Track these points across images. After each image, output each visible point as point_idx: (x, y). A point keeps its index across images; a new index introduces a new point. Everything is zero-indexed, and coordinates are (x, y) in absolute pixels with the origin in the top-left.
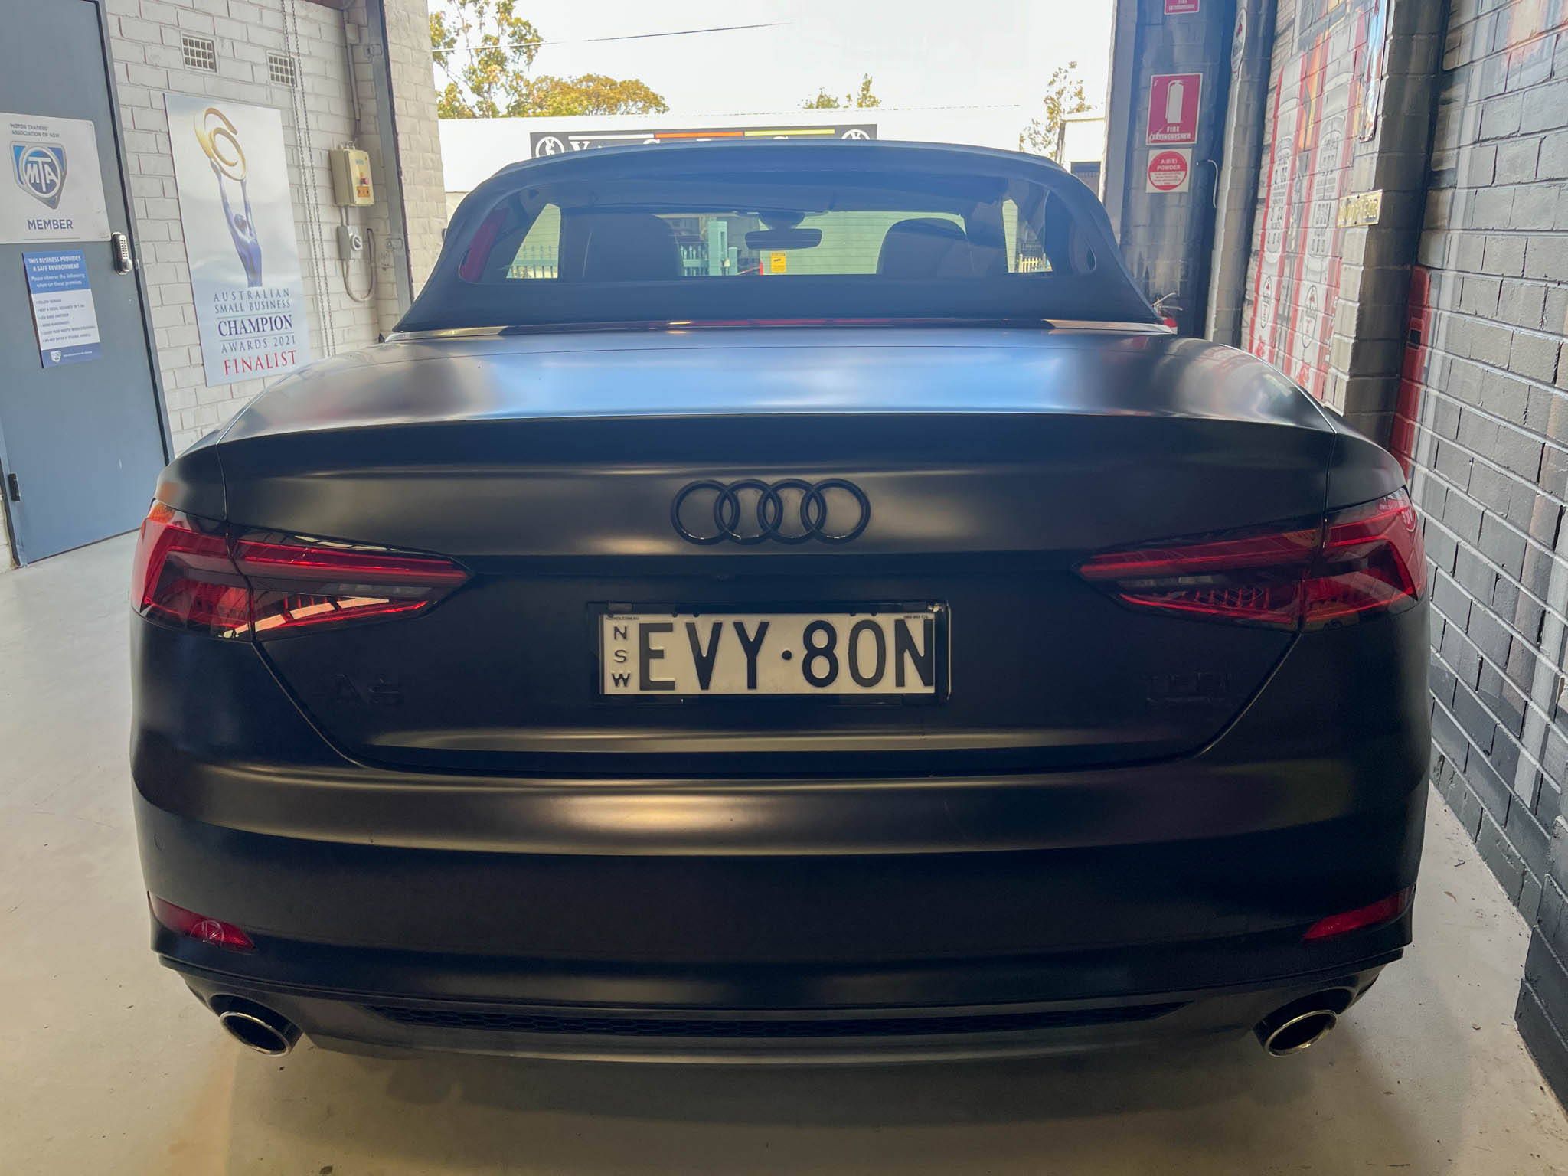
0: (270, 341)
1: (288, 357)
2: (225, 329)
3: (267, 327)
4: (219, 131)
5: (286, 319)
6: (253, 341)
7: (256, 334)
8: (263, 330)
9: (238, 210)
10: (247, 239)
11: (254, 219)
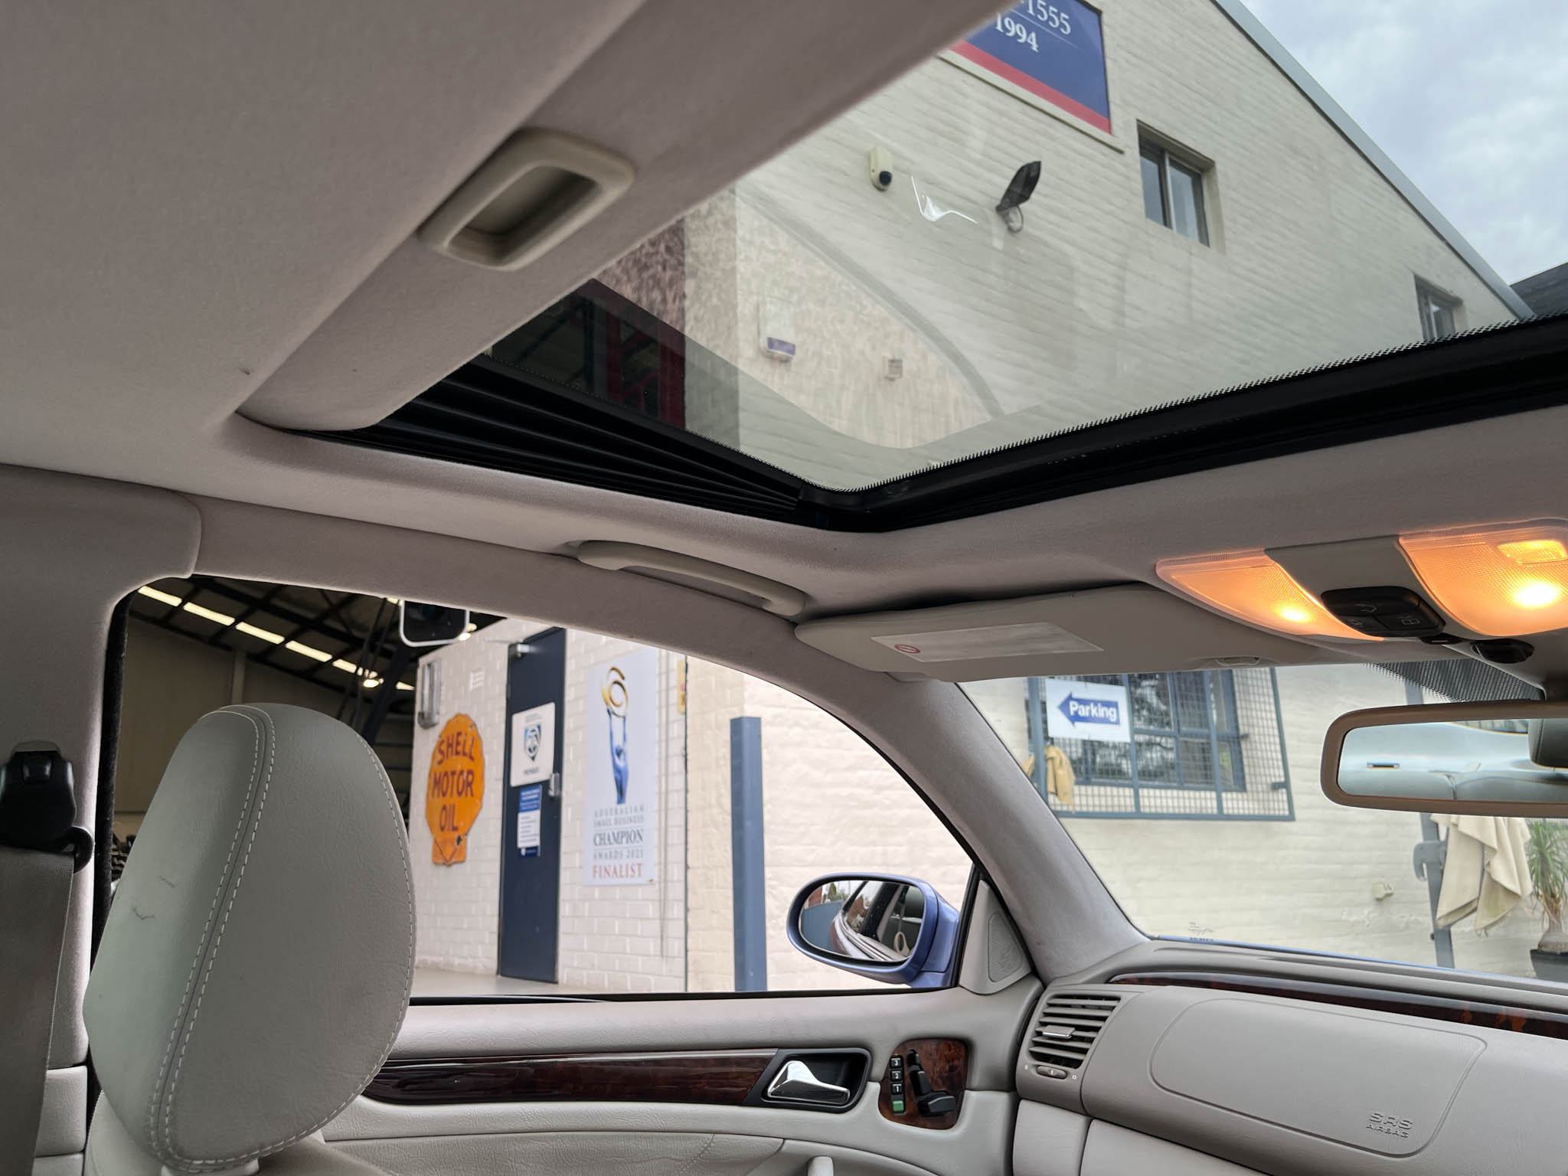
0: (625, 853)
1: (636, 868)
2: (598, 839)
3: (624, 840)
4: (616, 682)
5: (639, 834)
6: (613, 850)
7: (615, 846)
8: (622, 843)
9: (618, 741)
10: (620, 763)
11: (629, 749)
